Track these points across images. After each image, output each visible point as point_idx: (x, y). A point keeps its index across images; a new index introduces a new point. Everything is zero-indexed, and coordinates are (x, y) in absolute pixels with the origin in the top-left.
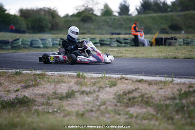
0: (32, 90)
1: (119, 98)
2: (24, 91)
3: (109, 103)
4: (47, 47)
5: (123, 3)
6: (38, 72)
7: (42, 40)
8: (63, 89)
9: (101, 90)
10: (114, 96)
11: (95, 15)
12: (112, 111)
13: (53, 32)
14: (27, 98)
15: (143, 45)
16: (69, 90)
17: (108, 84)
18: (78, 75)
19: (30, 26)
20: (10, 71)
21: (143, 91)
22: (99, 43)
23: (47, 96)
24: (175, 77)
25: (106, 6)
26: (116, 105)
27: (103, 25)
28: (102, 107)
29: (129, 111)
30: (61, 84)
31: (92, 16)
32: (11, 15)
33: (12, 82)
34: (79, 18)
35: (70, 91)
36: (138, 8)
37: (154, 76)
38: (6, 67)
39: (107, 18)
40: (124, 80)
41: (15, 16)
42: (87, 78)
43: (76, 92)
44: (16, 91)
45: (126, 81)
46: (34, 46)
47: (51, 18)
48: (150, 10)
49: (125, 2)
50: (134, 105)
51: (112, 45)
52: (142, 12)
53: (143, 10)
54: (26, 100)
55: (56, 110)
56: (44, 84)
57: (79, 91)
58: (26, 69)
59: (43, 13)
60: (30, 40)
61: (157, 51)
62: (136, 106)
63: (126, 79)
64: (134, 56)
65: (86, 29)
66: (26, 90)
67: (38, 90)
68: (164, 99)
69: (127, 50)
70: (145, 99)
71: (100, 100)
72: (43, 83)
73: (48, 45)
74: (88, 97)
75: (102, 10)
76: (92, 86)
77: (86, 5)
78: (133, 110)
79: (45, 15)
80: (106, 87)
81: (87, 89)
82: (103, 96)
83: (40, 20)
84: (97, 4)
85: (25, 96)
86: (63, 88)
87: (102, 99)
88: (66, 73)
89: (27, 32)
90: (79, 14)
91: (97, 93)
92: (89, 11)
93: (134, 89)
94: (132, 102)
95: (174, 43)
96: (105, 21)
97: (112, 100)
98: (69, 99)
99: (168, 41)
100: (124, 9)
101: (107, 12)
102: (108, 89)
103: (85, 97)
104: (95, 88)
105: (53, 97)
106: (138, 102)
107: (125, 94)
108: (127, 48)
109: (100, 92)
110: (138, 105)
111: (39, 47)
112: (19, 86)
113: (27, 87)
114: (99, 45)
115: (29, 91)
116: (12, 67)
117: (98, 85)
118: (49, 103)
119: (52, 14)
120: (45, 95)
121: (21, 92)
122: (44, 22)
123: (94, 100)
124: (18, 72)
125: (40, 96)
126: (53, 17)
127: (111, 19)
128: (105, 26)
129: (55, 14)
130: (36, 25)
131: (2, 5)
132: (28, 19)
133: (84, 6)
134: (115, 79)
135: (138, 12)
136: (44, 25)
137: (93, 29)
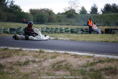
0: (6, 59)
2: (1, 60)
3: (47, 68)
5: (94, 6)
6: (18, 49)
9: (46, 60)
10: (50, 64)
11: (76, 13)
12: (46, 73)
13: (49, 23)
17: (51, 57)
18: (40, 51)
19: (36, 20)
23: (13, 63)
24: (96, 54)
25: (83, 8)
26: (50, 70)
28: (41, 71)
30: (24, 57)
31: (74, 14)
32: (25, 13)
34: (66, 15)
35: (27, 61)
36: (103, 10)
39: (83, 16)
40: (66, 55)
41: (27, 13)
45: (68, 55)
47: (48, 15)
48: (110, 11)
49: (95, 6)
50: (60, 69)
52: (105, 12)
53: (106, 11)
55: (14, 72)
56: (14, 56)
57: (32, 61)
58: (12, 46)
59: (44, 12)
61: (100, 37)
63: (68, 54)
64: (84, 40)
65: (70, 22)
66: (3, 60)
67: (9, 59)
68: (78, 66)
70: (67, 67)
71: (42, 66)
74: (37, 64)
75: (80, 10)
76: (41, 58)
77: (70, 7)
79: (45, 13)
80: (49, 59)
82: (45, 64)
83: (42, 16)
84: (78, 6)
87: (43, 66)
88: (34, 50)
90: (66, 12)
91: (43, 62)
93: (64, 60)
95: (116, 32)
96: (82, 17)
97: (49, 67)
98: (25, 65)
99: (113, 31)
100: (94, 10)
101: (83, 11)
103: (35, 64)
105: (17, 64)
106: (63, 68)
107: (58, 63)
109: (45, 61)
110: (62, 70)
114: (70, 32)
115: (4, 60)
118: (12, 68)
120: (12, 63)
122: (44, 17)
123: (39, 67)
124: (6, 48)
125: (9, 63)
126: (50, 14)
127: (85, 16)
128: (81, 20)
129: (51, 13)
130: (39, 19)
131: (19, 6)
132: (35, 15)
133: (69, 8)
134: (62, 54)
135: (102, 12)
136: (44, 19)
137: (74, 22)
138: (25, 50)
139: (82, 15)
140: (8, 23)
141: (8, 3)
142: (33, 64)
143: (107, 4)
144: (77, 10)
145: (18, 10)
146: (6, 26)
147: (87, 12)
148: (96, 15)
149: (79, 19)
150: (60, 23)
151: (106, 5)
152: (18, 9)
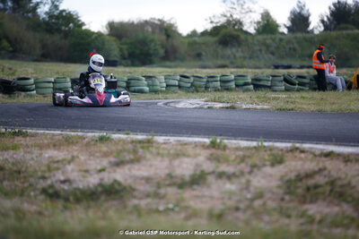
0: (130, 170)
1: (289, 185)
2: (115, 171)
3: (269, 195)
4: (156, 92)
5: (298, 10)
6: (140, 137)
7: (148, 78)
8: (185, 168)
9: (255, 170)
10: (279, 183)
11: (246, 33)
12: (275, 209)
13: (168, 63)
14: (119, 184)
15: (335, 87)
16: (195, 170)
17: (269, 161)
18: (212, 142)
19: (126, 53)
20: (90, 134)
21: (334, 174)
22: (252, 84)
23: (155, 180)
25: (266, 16)
26: (282, 199)
27: (260, 50)
28: (257, 203)
29: (307, 210)
31: (239, 33)
32: (93, 33)
33: (93, 155)
34: (216, 39)
35: (198, 172)
36: (326, 19)
37: (355, 146)
38: (83, 128)
39: (268, 38)
40: (297, 154)
41: (99, 34)
42: (229, 149)
43: (209, 174)
44: (101, 171)
45: (303, 155)
46: (132, 89)
47: (164, 37)
48: (347, 22)
49: (301, 8)
50: (317, 199)
51: (276, 88)
52: (333, 26)
53: (335, 22)
54: (117, 187)
55: (171, 206)
56: (150, 160)
57: (213, 172)
58: (119, 131)
59: (150, 30)
60: (126, 79)
62: (320, 202)
63: (302, 152)
64: (317, 108)
65: (229, 57)
67: (139, 169)
69: (304, 98)
70: (337, 189)
71: (252, 189)
72: (148, 156)
73: (159, 88)
74: (232, 183)
75: (259, 23)
76: (239, 164)
77: (229, 15)
78: (314, 209)
79: (153, 32)
80: (264, 165)
81: (229, 169)
82: (259, 182)
83: (144, 42)
84: (251, 11)
85: (115, 181)
86: (185, 166)
87: (256, 188)
88: (190, 139)
89: (121, 64)
90: (216, 31)
91: (247, 177)
92: (235, 25)
93: (316, 169)
94: (312, 194)
96: (264, 44)
97: (275, 190)
98: (195, 187)
100: (300, 20)
101: (267, 25)
102: (268, 170)
103: (225, 184)
104: (244, 167)
105: (167, 182)
106: (324, 193)
107: (299, 178)
108: (304, 94)
109: (253, 174)
110: (325, 200)
111: (141, 92)
112: (105, 162)
113: (119, 164)
115: (122, 171)
116: (92, 128)
117: (250, 162)
118: (159, 194)
119: (167, 30)
120: (152, 179)
121: (109, 172)
122: (153, 44)
123: (241, 190)
124: (104, 137)
125: (143, 181)
126: (168, 36)
127: (274, 40)
128: (263, 52)
129: (172, 31)
130: (138, 52)
131: (77, 14)
132: (124, 40)
133: (225, 16)
134: (282, 150)
135: (324, 26)
136: (152, 52)
137: (240, 57)
138: (162, 141)
139: (265, 36)
140: (47, 64)
141: (41, 6)
142: (220, 182)
143: (339, 2)
144: (249, 21)
145: (71, 25)
146: (58, 73)
147: (278, 26)
148: (307, 36)
149: (258, 48)
150: (200, 63)
151: (334, 5)
152: (73, 22)
